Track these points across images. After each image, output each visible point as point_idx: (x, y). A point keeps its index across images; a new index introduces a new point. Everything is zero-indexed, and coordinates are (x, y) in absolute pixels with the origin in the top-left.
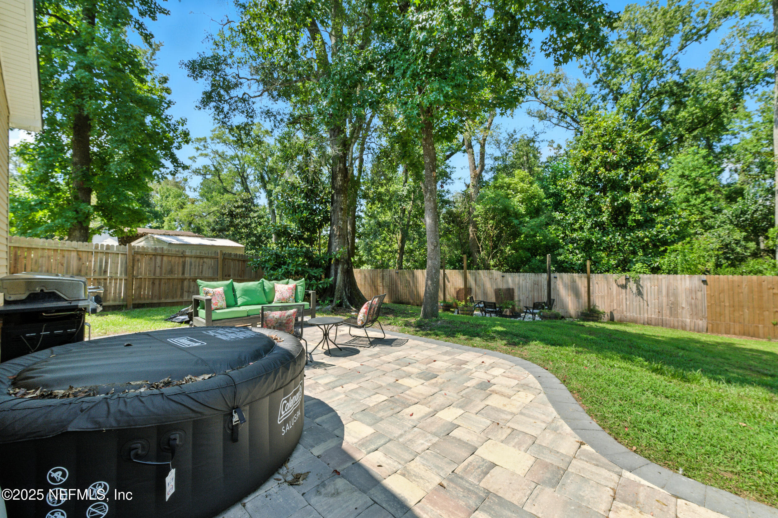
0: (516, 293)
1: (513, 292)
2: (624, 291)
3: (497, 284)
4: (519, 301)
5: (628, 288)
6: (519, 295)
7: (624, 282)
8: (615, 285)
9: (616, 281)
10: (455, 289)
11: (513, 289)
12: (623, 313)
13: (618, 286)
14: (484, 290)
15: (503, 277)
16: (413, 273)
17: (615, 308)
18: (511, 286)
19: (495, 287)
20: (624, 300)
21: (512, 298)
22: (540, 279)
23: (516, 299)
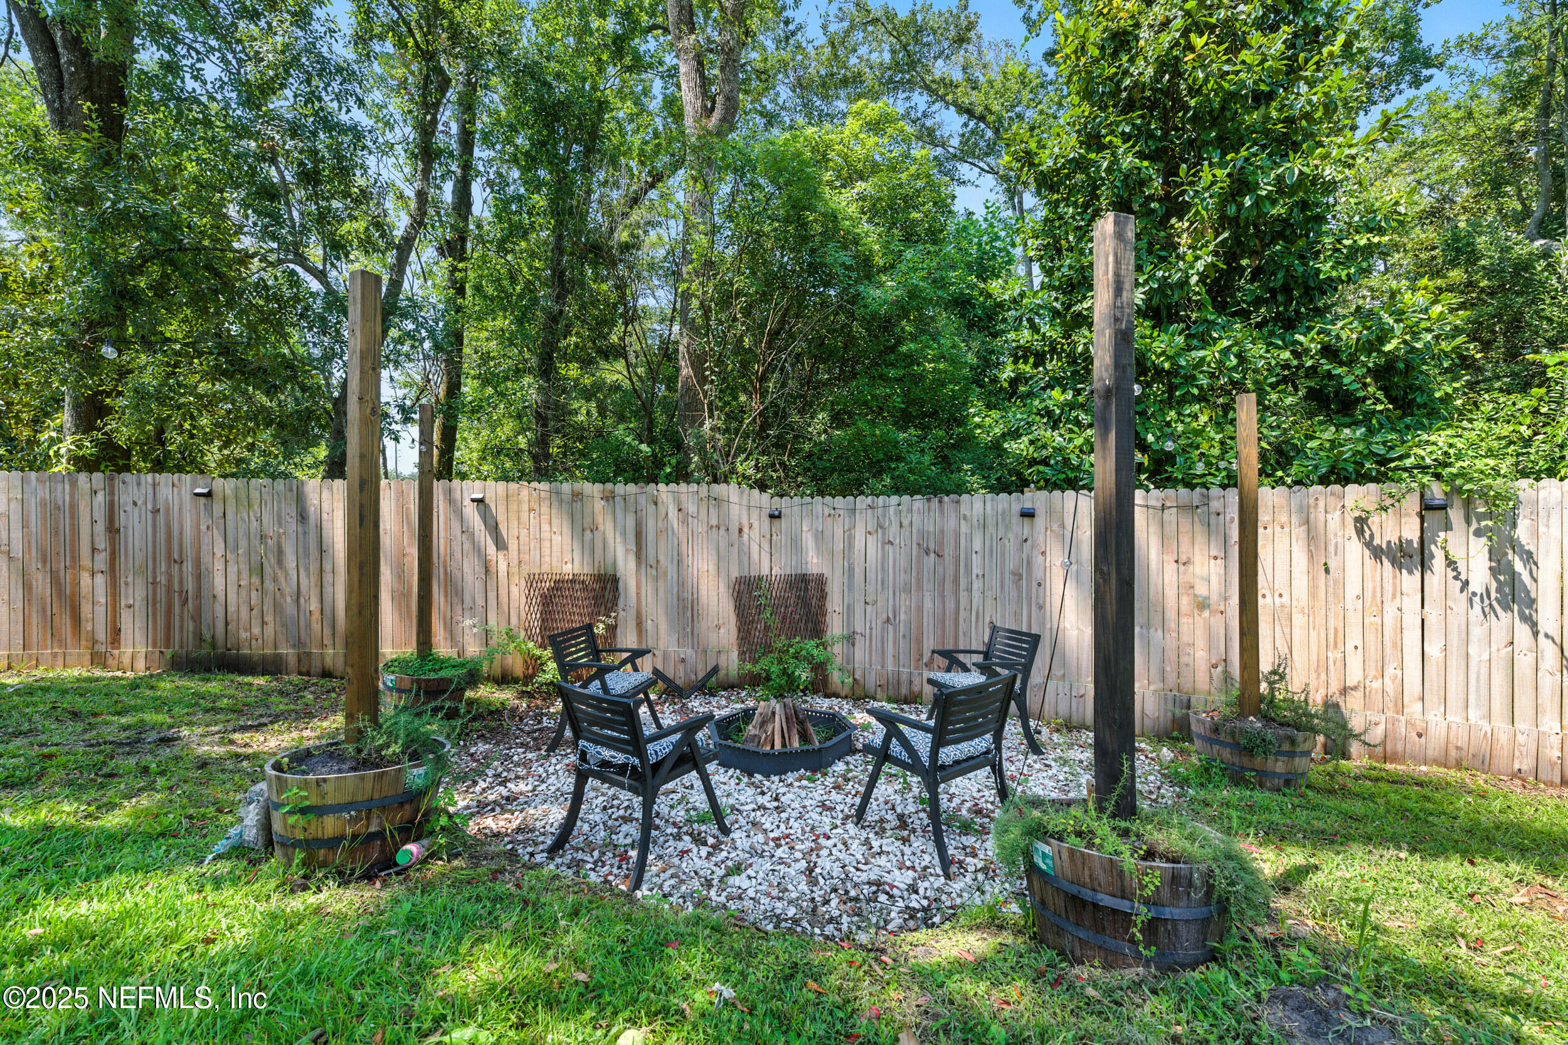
0: (835, 604)
1: (823, 596)
2: (1410, 581)
3: (744, 554)
4: (850, 639)
5: (1439, 562)
6: (850, 609)
7: (1411, 531)
8: (1355, 549)
9: (1361, 523)
10: (532, 581)
11: (821, 581)
12: (1401, 708)
13: (1377, 553)
14: (681, 584)
15: (775, 517)
16: (300, 499)
17: (1354, 676)
18: (814, 563)
19: (735, 573)
20: (1412, 636)
21: (815, 626)
22: (951, 523)
23: (835, 627)
